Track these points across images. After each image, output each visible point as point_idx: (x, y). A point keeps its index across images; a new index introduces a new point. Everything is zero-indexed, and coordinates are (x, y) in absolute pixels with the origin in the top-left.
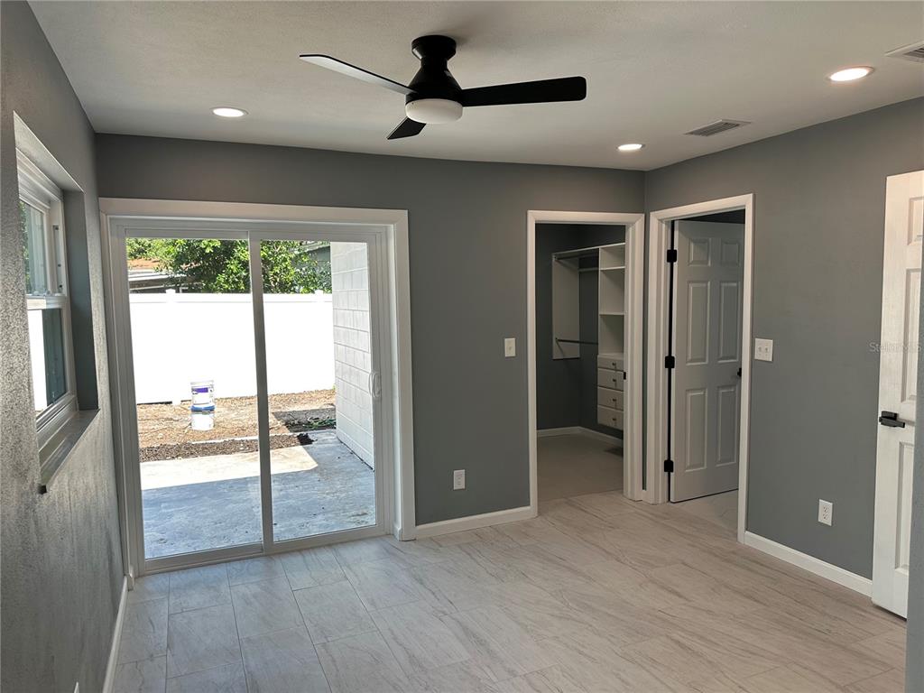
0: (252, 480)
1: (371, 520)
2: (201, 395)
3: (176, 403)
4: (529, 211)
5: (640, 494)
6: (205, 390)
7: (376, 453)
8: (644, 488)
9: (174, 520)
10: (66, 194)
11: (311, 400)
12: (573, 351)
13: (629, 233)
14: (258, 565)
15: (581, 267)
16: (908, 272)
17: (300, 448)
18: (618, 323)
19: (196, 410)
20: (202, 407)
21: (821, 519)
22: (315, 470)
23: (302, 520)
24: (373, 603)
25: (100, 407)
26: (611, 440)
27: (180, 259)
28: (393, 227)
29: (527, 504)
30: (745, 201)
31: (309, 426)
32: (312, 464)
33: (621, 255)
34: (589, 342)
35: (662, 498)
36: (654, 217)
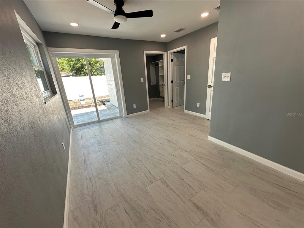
0: (95, 111)
1: (119, 115)
2: (81, 97)
3: (77, 100)
4: (144, 51)
5: (167, 107)
6: (82, 96)
7: (119, 106)
8: (168, 105)
9: (80, 119)
10: (38, 44)
11: (104, 97)
12: (155, 83)
13: (164, 56)
14: (98, 124)
15: (155, 66)
16: (214, 58)
17: (103, 106)
18: (163, 76)
19: (81, 100)
20: (82, 99)
21: (198, 106)
22: (107, 109)
23: (105, 117)
24: (120, 127)
25: (57, 93)
26: (162, 99)
27: (72, 70)
28: (116, 54)
29: (148, 110)
30: (185, 47)
31: (105, 102)
32: (106, 108)
33: (163, 62)
34: (158, 81)
35: (171, 107)
36: (169, 52)
